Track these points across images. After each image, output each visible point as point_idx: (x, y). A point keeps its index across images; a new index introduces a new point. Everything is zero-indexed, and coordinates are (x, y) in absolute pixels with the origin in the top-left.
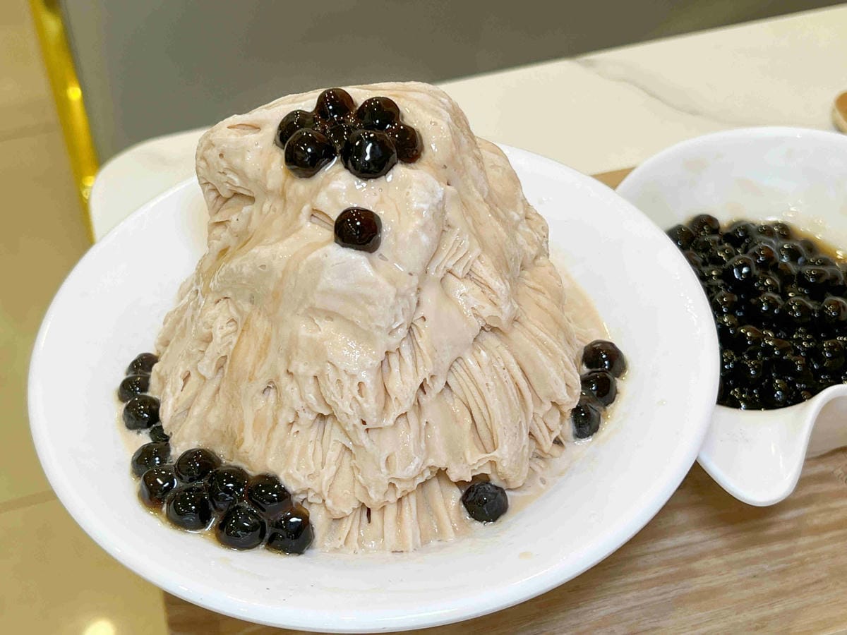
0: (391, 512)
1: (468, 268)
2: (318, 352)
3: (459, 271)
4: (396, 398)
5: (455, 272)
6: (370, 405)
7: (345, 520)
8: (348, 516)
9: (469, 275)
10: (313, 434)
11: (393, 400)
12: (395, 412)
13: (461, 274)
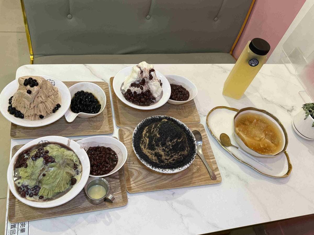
0: (31, 117)
2: (24, 101)
4: (31, 107)
5: (39, 97)
6: (28, 107)
7: (27, 116)
10: (24, 108)
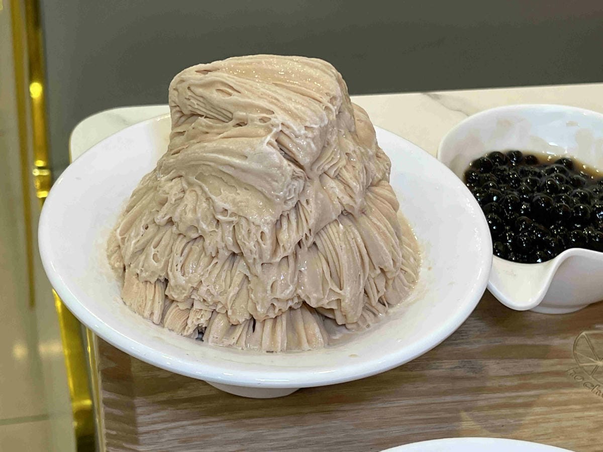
0: (269, 325)
1: (337, 172)
3: (332, 173)
4: (283, 246)
5: (329, 173)
7: (238, 327)
8: (241, 324)
9: (338, 177)
11: (281, 247)
12: (281, 254)
13: (332, 175)
